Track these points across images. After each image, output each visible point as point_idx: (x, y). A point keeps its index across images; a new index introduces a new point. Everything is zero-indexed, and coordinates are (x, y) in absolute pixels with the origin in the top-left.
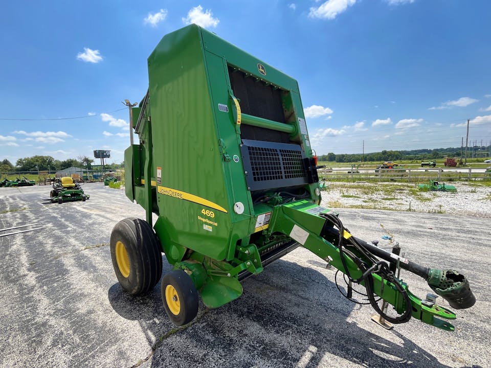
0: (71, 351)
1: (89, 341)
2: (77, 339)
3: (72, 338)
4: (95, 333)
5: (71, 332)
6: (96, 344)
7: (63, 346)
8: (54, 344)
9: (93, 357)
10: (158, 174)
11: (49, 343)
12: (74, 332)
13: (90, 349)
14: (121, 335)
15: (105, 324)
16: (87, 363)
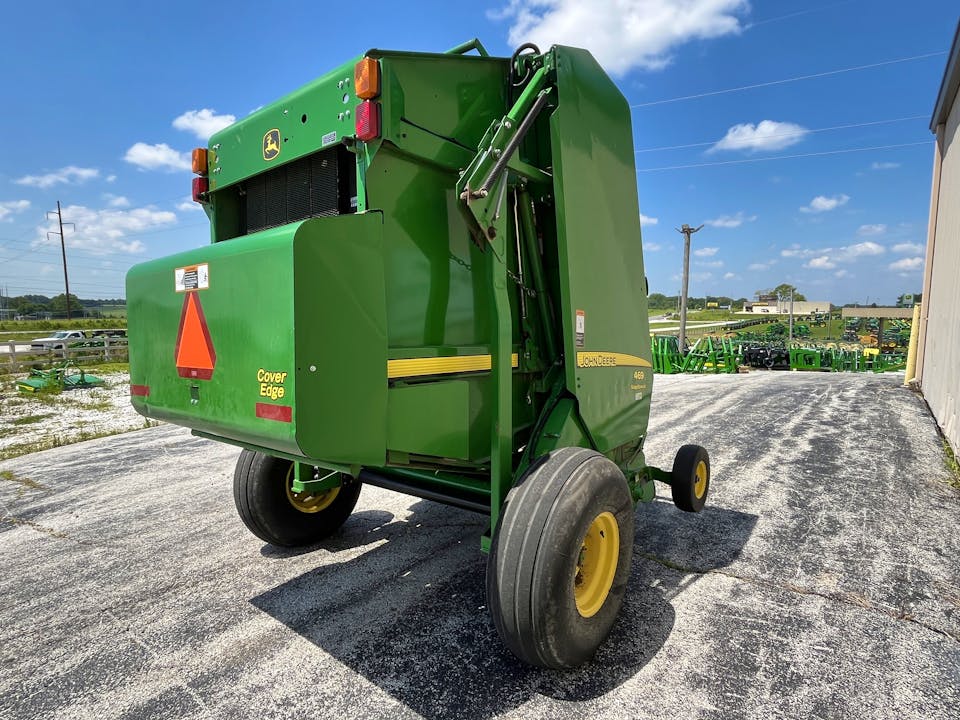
0: (783, 647)
1: (751, 636)
2: (761, 656)
3: (767, 663)
4: (732, 638)
5: (760, 675)
6: (746, 625)
7: (788, 664)
8: (797, 681)
9: (765, 617)
10: (578, 325)
11: (805, 690)
12: (756, 669)
13: (760, 627)
14: (709, 608)
15: (705, 639)
16: (777, 618)
